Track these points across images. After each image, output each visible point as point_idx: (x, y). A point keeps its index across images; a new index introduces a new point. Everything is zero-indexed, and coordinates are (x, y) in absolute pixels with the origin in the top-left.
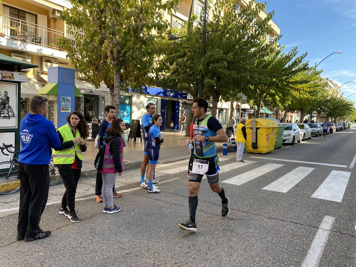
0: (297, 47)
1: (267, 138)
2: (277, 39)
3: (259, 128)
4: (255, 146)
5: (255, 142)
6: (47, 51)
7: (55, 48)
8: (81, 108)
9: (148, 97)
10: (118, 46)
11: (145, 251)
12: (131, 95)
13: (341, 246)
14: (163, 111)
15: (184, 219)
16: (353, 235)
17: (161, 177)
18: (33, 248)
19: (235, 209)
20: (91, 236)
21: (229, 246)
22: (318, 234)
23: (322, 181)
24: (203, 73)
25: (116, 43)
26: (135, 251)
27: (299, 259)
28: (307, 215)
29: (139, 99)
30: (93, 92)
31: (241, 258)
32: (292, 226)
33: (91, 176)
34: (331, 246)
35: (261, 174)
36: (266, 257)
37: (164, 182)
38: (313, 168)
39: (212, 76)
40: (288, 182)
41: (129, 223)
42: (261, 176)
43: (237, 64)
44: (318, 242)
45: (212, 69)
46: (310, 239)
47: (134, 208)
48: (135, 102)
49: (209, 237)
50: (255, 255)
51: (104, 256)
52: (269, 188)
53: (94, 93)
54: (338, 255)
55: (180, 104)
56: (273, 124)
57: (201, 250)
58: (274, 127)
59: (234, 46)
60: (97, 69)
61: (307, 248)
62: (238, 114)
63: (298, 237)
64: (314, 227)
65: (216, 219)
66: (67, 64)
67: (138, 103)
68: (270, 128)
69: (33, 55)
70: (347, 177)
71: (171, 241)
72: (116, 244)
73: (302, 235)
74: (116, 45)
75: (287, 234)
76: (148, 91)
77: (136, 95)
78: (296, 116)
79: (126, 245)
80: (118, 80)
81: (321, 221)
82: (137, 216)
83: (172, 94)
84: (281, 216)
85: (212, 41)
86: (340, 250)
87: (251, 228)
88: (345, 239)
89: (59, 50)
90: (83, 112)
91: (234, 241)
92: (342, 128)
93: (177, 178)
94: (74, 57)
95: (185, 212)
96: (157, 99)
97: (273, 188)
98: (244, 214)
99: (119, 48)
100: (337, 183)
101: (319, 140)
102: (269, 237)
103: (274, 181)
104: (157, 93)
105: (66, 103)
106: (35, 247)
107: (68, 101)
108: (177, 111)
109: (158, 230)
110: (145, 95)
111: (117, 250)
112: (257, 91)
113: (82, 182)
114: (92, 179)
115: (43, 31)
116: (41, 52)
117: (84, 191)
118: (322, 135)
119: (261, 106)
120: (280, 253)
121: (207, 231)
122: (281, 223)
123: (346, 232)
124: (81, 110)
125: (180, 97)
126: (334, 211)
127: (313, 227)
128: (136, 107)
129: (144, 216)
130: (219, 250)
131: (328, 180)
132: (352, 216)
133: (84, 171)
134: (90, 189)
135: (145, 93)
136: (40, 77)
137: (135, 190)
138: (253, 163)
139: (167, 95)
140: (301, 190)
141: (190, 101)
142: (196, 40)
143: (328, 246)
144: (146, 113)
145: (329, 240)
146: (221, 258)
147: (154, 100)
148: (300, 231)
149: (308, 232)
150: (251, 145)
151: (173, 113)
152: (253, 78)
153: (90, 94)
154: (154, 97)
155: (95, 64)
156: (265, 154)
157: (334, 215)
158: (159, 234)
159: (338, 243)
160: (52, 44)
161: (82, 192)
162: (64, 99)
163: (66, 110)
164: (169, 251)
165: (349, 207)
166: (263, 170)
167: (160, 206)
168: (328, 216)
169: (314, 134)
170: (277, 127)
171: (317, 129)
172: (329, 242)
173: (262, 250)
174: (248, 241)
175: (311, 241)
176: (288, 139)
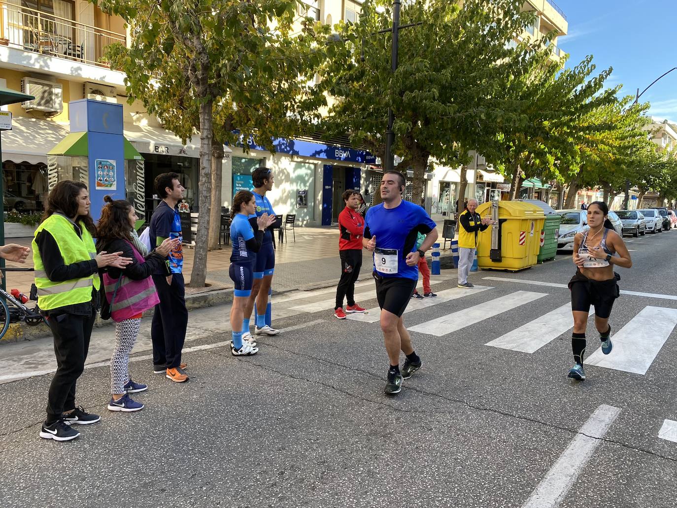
0: (592, 56)
1: (520, 240)
3: (505, 220)
4: (496, 255)
5: (497, 248)
6: (91, 72)
9: (296, 160)
10: (203, 55)
11: (184, 480)
12: (264, 158)
13: (614, 475)
14: (327, 187)
16: (651, 449)
17: (289, 318)
19: (412, 389)
21: (369, 471)
22: (571, 447)
24: (393, 110)
25: (200, 49)
26: (163, 479)
27: (510, 505)
28: (560, 403)
29: (277, 164)
30: (186, 152)
31: (383, 501)
32: (519, 428)
34: (591, 475)
35: (495, 313)
37: (290, 329)
40: (544, 330)
41: (179, 417)
42: (493, 317)
44: (565, 465)
45: (408, 102)
46: (550, 458)
47: (204, 383)
50: (416, 494)
52: (499, 343)
53: (188, 153)
55: (361, 174)
56: (535, 211)
57: (303, 480)
58: (536, 217)
59: (455, 53)
61: (536, 480)
62: (481, 192)
63: (525, 453)
64: (567, 430)
65: (364, 408)
68: (527, 220)
69: (68, 81)
71: (249, 457)
73: (535, 449)
74: (200, 53)
75: (502, 445)
76: (296, 148)
77: (273, 156)
78: (598, 196)
79: (152, 465)
80: (206, 125)
81: (588, 417)
82: (202, 402)
83: (345, 155)
84: (505, 405)
85: (410, 44)
86: (609, 484)
87: (431, 430)
90: (143, 190)
91: (384, 459)
93: (320, 321)
95: (305, 393)
96: (315, 165)
97: (508, 342)
98: (428, 400)
99: (204, 59)
100: (647, 333)
101: (635, 244)
102: (462, 453)
103: (517, 327)
104: (314, 152)
105: (105, 173)
107: (109, 167)
109: (234, 432)
110: (292, 157)
111: (128, 475)
112: (511, 147)
116: (79, 74)
118: (646, 233)
119: (518, 175)
121: (336, 435)
122: (500, 420)
123: (635, 443)
124: (139, 185)
125: (360, 160)
126: (624, 394)
127: (565, 429)
129: (218, 400)
130: (344, 480)
131: (631, 325)
132: (660, 406)
135: (291, 152)
137: (223, 346)
138: (486, 289)
139: (336, 156)
140: (566, 348)
142: (380, 43)
143: (588, 472)
144: (292, 192)
145: (591, 462)
146: (339, 499)
147: (309, 166)
148: (534, 439)
149: (551, 440)
150: (489, 255)
153: (180, 155)
154: (307, 161)
156: (516, 272)
157: (620, 403)
158: (231, 442)
159: (611, 467)
160: (103, 58)
162: (100, 163)
163: (107, 186)
164: (236, 480)
165: (658, 386)
166: (502, 304)
167: (260, 380)
168: (607, 406)
169: (629, 232)
170: (542, 219)
171: (636, 222)
172: (591, 464)
173: (437, 481)
174: (414, 461)
175: (552, 463)
176: (570, 242)
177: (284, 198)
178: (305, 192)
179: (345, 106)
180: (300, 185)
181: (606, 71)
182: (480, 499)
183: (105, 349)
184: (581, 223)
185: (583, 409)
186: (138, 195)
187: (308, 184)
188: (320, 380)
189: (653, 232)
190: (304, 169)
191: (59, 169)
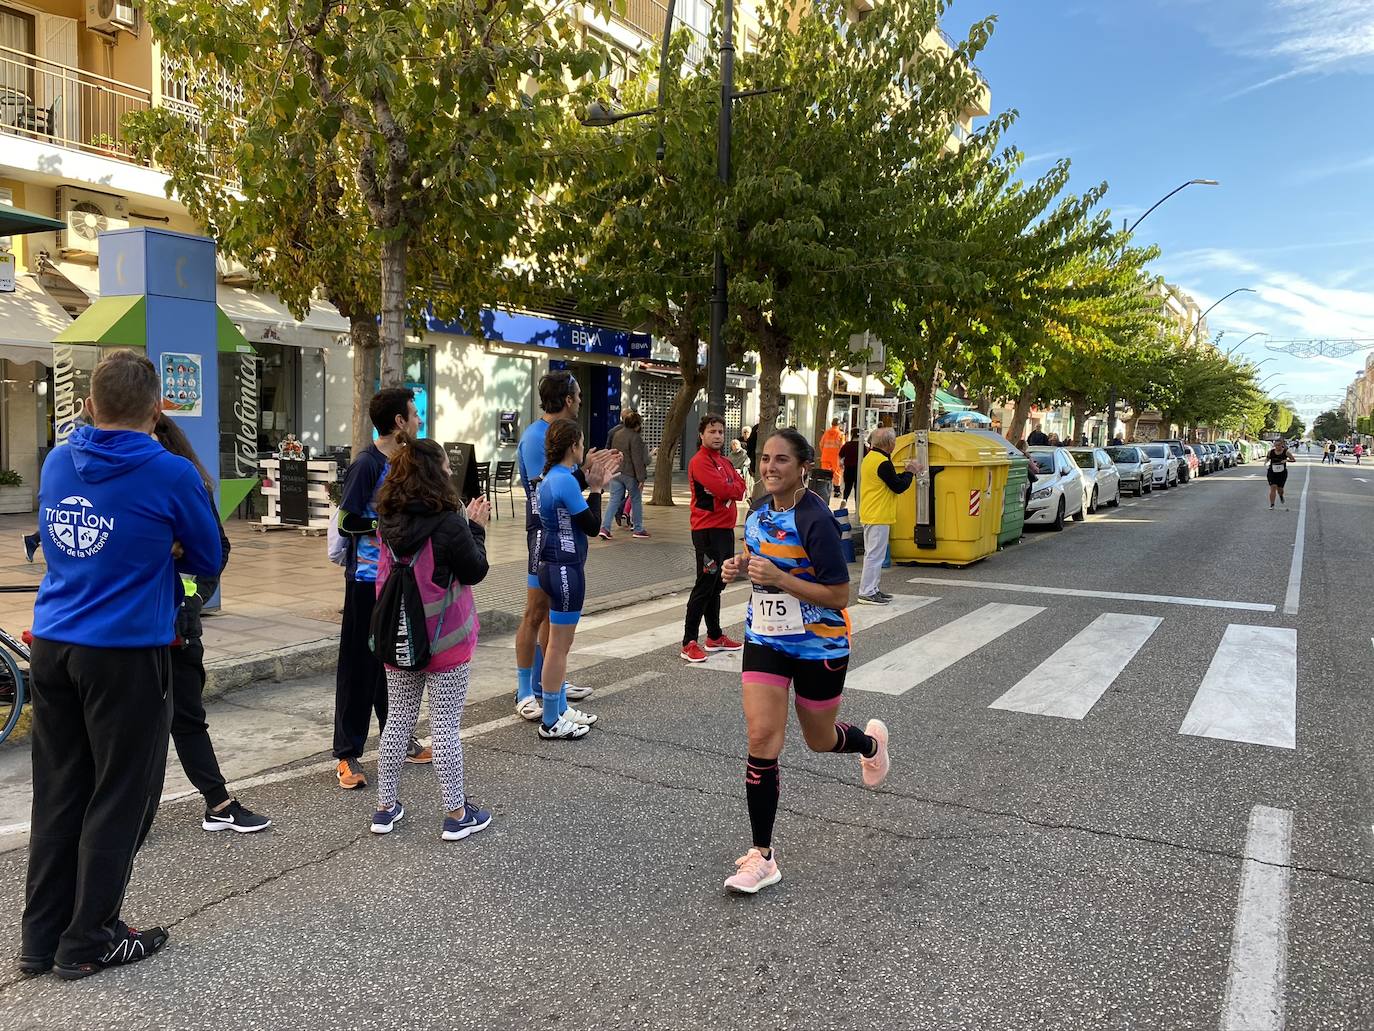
0: (1068, 160)
1: (971, 507)
2: (1001, 126)
3: (941, 469)
4: (926, 536)
5: (927, 523)
6: (81, 167)
7: (114, 152)
8: (243, 398)
9: (496, 350)
10: (397, 143)
11: (583, 995)
12: (432, 346)
13: (1344, 927)
15: (714, 847)
17: (586, 671)
18: (98, 1006)
19: (907, 796)
20: (345, 941)
21: (921, 952)
22: (1248, 885)
23: (1200, 666)
24: (726, 256)
25: (390, 130)
26: (542, 997)
27: (1204, 993)
28: (1184, 807)
29: (462, 360)
30: (278, 335)
32: (1140, 856)
33: (298, 678)
34: (1308, 930)
35: (972, 647)
36: (1077, 991)
38: (1156, 618)
39: (756, 269)
40: (1078, 676)
41: (492, 875)
42: (973, 655)
43: (856, 220)
44: (1255, 915)
45: (760, 241)
46: (1223, 906)
47: (500, 806)
48: (447, 372)
49: (831, 919)
50: (1031, 987)
51: (413, 1026)
52: (1013, 702)
53: (282, 338)
54: (1346, 966)
55: (623, 379)
56: (993, 451)
57: (811, 977)
58: (995, 462)
60: (298, 238)
61: (1222, 945)
63: (1176, 900)
64: (1223, 854)
65: (840, 838)
66: (167, 220)
67: (457, 375)
68: (982, 467)
69: (23, 183)
70: (1288, 651)
71: (681, 942)
72: (457, 969)
73: (1188, 891)
74: (390, 140)
75: (1129, 890)
76: (497, 327)
77: (450, 343)
78: (1052, 419)
79: (500, 972)
80: (395, 283)
81: (1244, 829)
82: (519, 843)
83: (591, 342)
84: (1090, 816)
86: (1345, 943)
87: (987, 869)
88: (1355, 900)
89: (131, 160)
90: (254, 417)
91: (936, 929)
92: (1217, 461)
93: (650, 675)
94: (202, 190)
95: (711, 815)
96: (534, 360)
97: (1029, 701)
98: (948, 815)
99: (400, 152)
100: (1258, 674)
102: (1066, 907)
103: (1025, 672)
104: (534, 336)
105: (180, 381)
106: (104, 1004)
107: (189, 369)
108: (613, 408)
109: (621, 897)
110: (487, 345)
111: (465, 995)
112: (921, 328)
113: (264, 703)
114: (302, 691)
115: (59, 83)
116: (55, 170)
117: (277, 742)
118: (1154, 489)
119: (935, 382)
120: (1124, 969)
121: (819, 891)
122: (1098, 842)
123: (1347, 870)
125: (622, 352)
126: (1281, 787)
127: (1218, 853)
128: (451, 393)
129: (548, 839)
130: (886, 972)
131: (1221, 661)
132: (1351, 802)
133: (269, 657)
134: (302, 733)
135: (487, 336)
136: (52, 271)
137: (491, 733)
138: (928, 602)
139: (574, 343)
140: (1135, 707)
141: (662, 368)
143: (1298, 928)
144: (490, 415)
145: (1295, 907)
146: (900, 1008)
147: (522, 364)
148: (1176, 874)
149: (1207, 874)
150: (913, 535)
151: (596, 414)
152: (921, 275)
153: (265, 341)
154: (521, 353)
155: (290, 220)
156: (963, 567)
157: (1283, 801)
158: (627, 917)
159: (1333, 915)
160: (103, 136)
161: (272, 745)
162: (171, 361)
163: (183, 409)
164: (685, 988)
165: (1327, 766)
166: (973, 629)
167: (608, 795)
168: (1265, 807)
169: (1126, 487)
170: (1005, 465)
171: (1137, 469)
172: (1298, 912)
173: (1053, 960)
174: (989, 927)
175: (1231, 914)
176: (1040, 509)
177: (477, 428)
178: (516, 416)
179: (609, 245)
180: (507, 402)
181: (1096, 190)
182: (1147, 987)
183: (243, 749)
184: (1057, 472)
185: (1229, 815)
186: (244, 427)
187: (522, 400)
188: (723, 789)
189: (1163, 487)
190: (512, 368)
191: (78, 372)
